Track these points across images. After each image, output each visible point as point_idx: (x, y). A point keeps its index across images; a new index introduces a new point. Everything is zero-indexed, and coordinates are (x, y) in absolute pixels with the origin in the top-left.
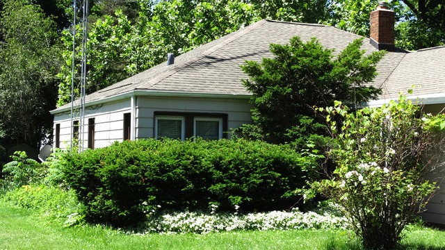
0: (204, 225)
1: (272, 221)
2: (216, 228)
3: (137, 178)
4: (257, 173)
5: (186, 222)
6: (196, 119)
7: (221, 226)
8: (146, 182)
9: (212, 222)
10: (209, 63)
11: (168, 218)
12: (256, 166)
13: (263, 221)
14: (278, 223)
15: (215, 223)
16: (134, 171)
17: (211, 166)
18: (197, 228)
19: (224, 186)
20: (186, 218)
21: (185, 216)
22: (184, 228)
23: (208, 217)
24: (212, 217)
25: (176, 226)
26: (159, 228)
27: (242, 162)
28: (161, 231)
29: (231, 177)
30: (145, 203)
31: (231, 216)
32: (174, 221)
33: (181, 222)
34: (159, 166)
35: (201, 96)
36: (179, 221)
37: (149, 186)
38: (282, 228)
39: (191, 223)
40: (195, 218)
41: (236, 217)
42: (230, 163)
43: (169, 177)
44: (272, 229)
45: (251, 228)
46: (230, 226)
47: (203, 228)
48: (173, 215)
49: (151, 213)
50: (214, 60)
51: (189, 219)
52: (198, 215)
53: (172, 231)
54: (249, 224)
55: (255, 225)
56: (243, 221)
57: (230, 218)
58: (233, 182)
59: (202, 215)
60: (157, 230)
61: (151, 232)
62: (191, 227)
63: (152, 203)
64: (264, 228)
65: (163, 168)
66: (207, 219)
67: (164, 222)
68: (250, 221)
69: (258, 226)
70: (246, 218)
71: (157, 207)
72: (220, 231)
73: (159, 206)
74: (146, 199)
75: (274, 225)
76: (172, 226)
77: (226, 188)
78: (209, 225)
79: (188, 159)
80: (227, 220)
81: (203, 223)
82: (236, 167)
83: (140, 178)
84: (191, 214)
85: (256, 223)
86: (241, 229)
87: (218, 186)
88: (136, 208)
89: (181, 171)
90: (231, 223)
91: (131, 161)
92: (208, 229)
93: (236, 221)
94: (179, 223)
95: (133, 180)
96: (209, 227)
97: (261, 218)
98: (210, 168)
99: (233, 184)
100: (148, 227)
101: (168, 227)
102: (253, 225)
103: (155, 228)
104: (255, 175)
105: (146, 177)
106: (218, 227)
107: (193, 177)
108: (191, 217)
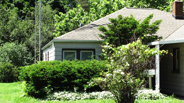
0: (71, 97)
1: (102, 95)
2: (76, 98)
3: (44, 77)
4: (97, 75)
5: (64, 96)
6: (81, 52)
7: (79, 98)
8: (47, 79)
9: (75, 96)
10: (92, 27)
11: (56, 94)
12: (97, 72)
13: (98, 96)
14: (105, 96)
15: (76, 96)
16: (42, 74)
17: (76, 71)
18: (68, 98)
19: (81, 80)
20: (64, 94)
21: (63, 93)
22: (62, 98)
23: (73, 94)
24: (75, 94)
25: (59, 98)
26: (52, 98)
27: (90, 70)
28: (52, 99)
29: (85, 76)
30: (46, 88)
31: (84, 93)
32: (58, 95)
33: (61, 96)
34: (53, 72)
35: (83, 41)
36: (61, 95)
37: (49, 81)
38: (107, 98)
39: (66, 96)
40: (68, 94)
41: (86, 94)
42: (85, 70)
43: (57, 76)
44: (102, 99)
45: (92, 98)
46: (83, 97)
47: (71, 98)
48: (58, 93)
49: (48, 92)
50: (94, 26)
51: (65, 95)
52: (69, 93)
53: (57, 99)
54: (91, 97)
55: (94, 97)
56: (89, 95)
57: (83, 94)
58: (86, 79)
59: (71, 93)
60: (51, 99)
61: (49, 100)
62: (65, 98)
63: (49, 88)
64: (98, 99)
65: (54, 73)
66: (73, 95)
67: (54, 96)
68: (92, 95)
69: (96, 97)
70: (90, 94)
71: (51, 89)
72: (78, 99)
73: (52, 89)
74: (47, 86)
75: (103, 97)
76: (57, 98)
77: (82, 81)
78: (73, 97)
79: (66, 69)
80: (82, 95)
81: (71, 96)
82: (88, 72)
83: (45, 77)
84: (67, 92)
85: (95, 96)
86: (88, 99)
87: (78, 80)
88: (42, 90)
89: (62, 74)
90: (83, 96)
91: (42, 70)
92: (73, 99)
93: (86, 95)
94: (60, 96)
95: (42, 78)
96: (74, 98)
97: (97, 94)
98: (76, 72)
99: (86, 80)
100: (48, 98)
101: (56, 98)
102: (93, 97)
103: (50, 98)
104: (96, 75)
105: (47, 76)
106: (77, 98)
107: (67, 76)
108: (66, 94)
